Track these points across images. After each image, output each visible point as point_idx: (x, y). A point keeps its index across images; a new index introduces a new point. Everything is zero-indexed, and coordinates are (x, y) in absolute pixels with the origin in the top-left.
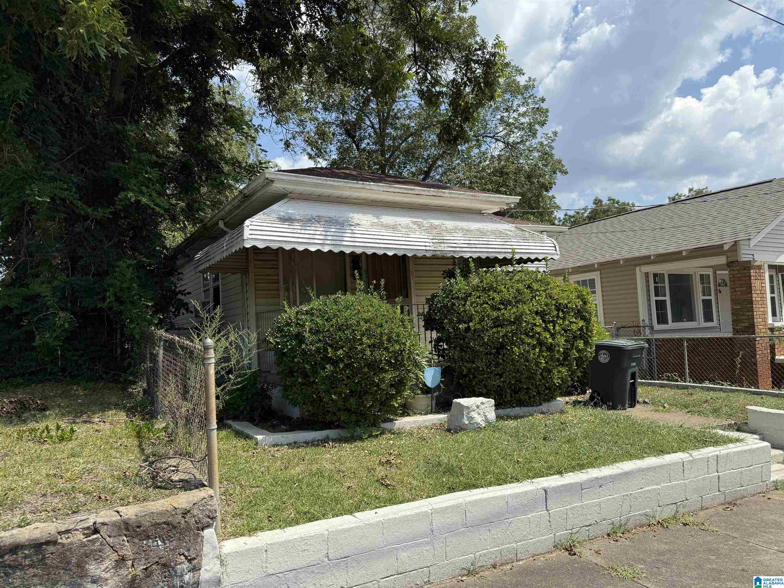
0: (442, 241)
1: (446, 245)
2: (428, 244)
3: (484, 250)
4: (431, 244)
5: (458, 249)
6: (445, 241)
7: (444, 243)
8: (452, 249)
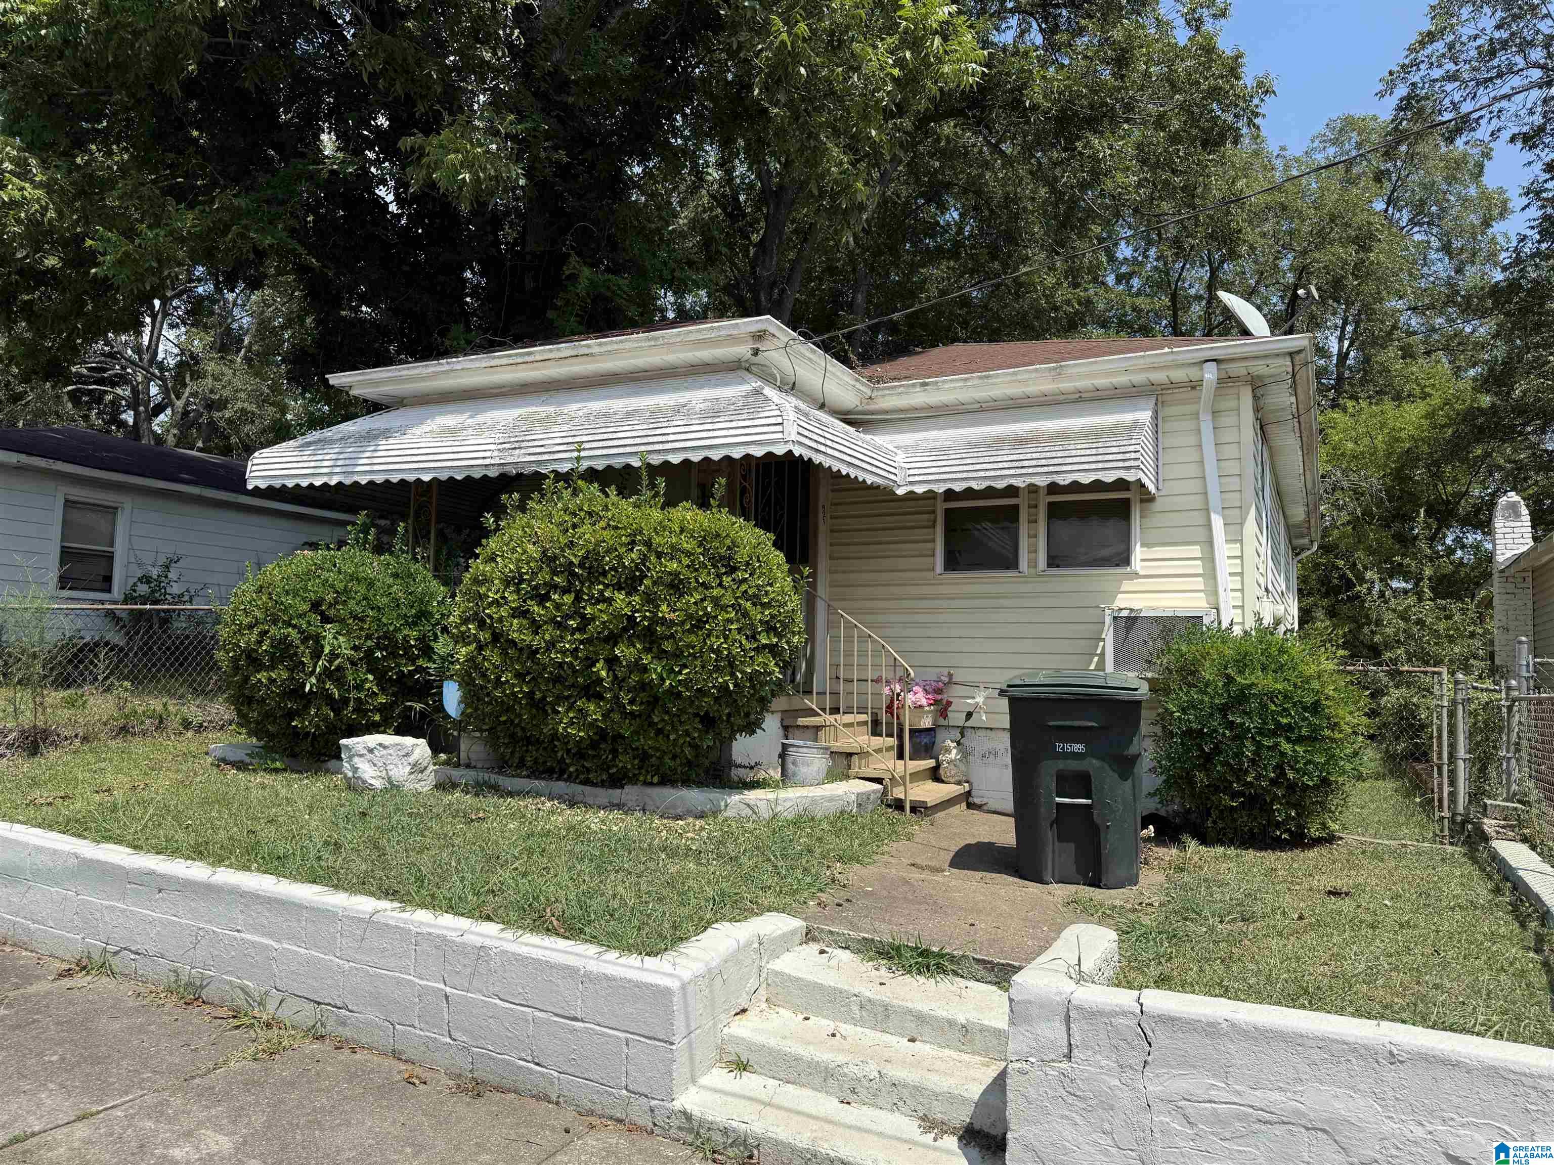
0: (517, 445)
1: (523, 451)
2: (488, 454)
3: (599, 452)
4: (496, 453)
5: (546, 457)
6: (523, 445)
7: (520, 448)
8: (533, 458)
